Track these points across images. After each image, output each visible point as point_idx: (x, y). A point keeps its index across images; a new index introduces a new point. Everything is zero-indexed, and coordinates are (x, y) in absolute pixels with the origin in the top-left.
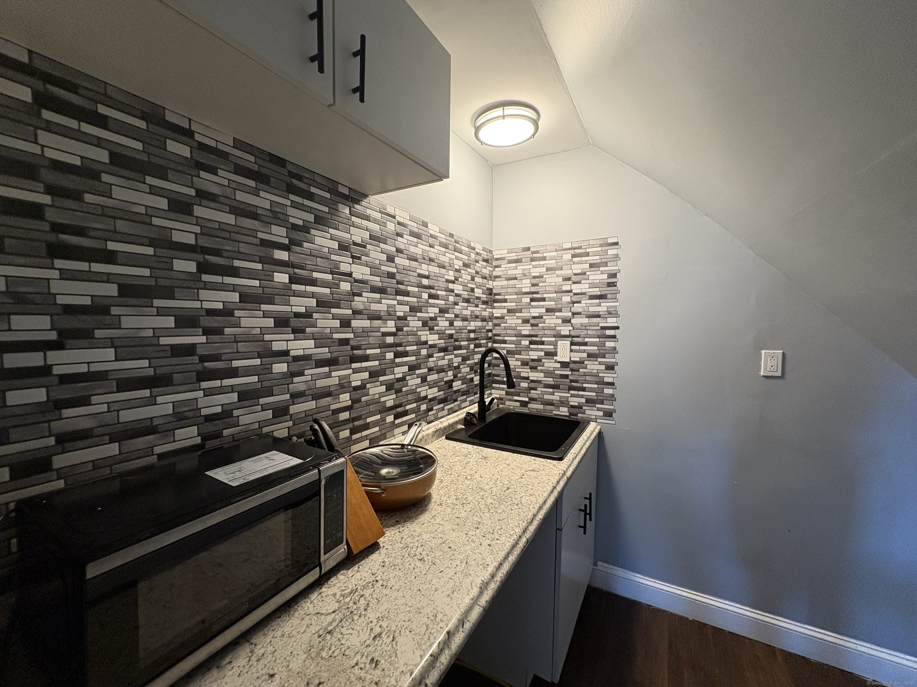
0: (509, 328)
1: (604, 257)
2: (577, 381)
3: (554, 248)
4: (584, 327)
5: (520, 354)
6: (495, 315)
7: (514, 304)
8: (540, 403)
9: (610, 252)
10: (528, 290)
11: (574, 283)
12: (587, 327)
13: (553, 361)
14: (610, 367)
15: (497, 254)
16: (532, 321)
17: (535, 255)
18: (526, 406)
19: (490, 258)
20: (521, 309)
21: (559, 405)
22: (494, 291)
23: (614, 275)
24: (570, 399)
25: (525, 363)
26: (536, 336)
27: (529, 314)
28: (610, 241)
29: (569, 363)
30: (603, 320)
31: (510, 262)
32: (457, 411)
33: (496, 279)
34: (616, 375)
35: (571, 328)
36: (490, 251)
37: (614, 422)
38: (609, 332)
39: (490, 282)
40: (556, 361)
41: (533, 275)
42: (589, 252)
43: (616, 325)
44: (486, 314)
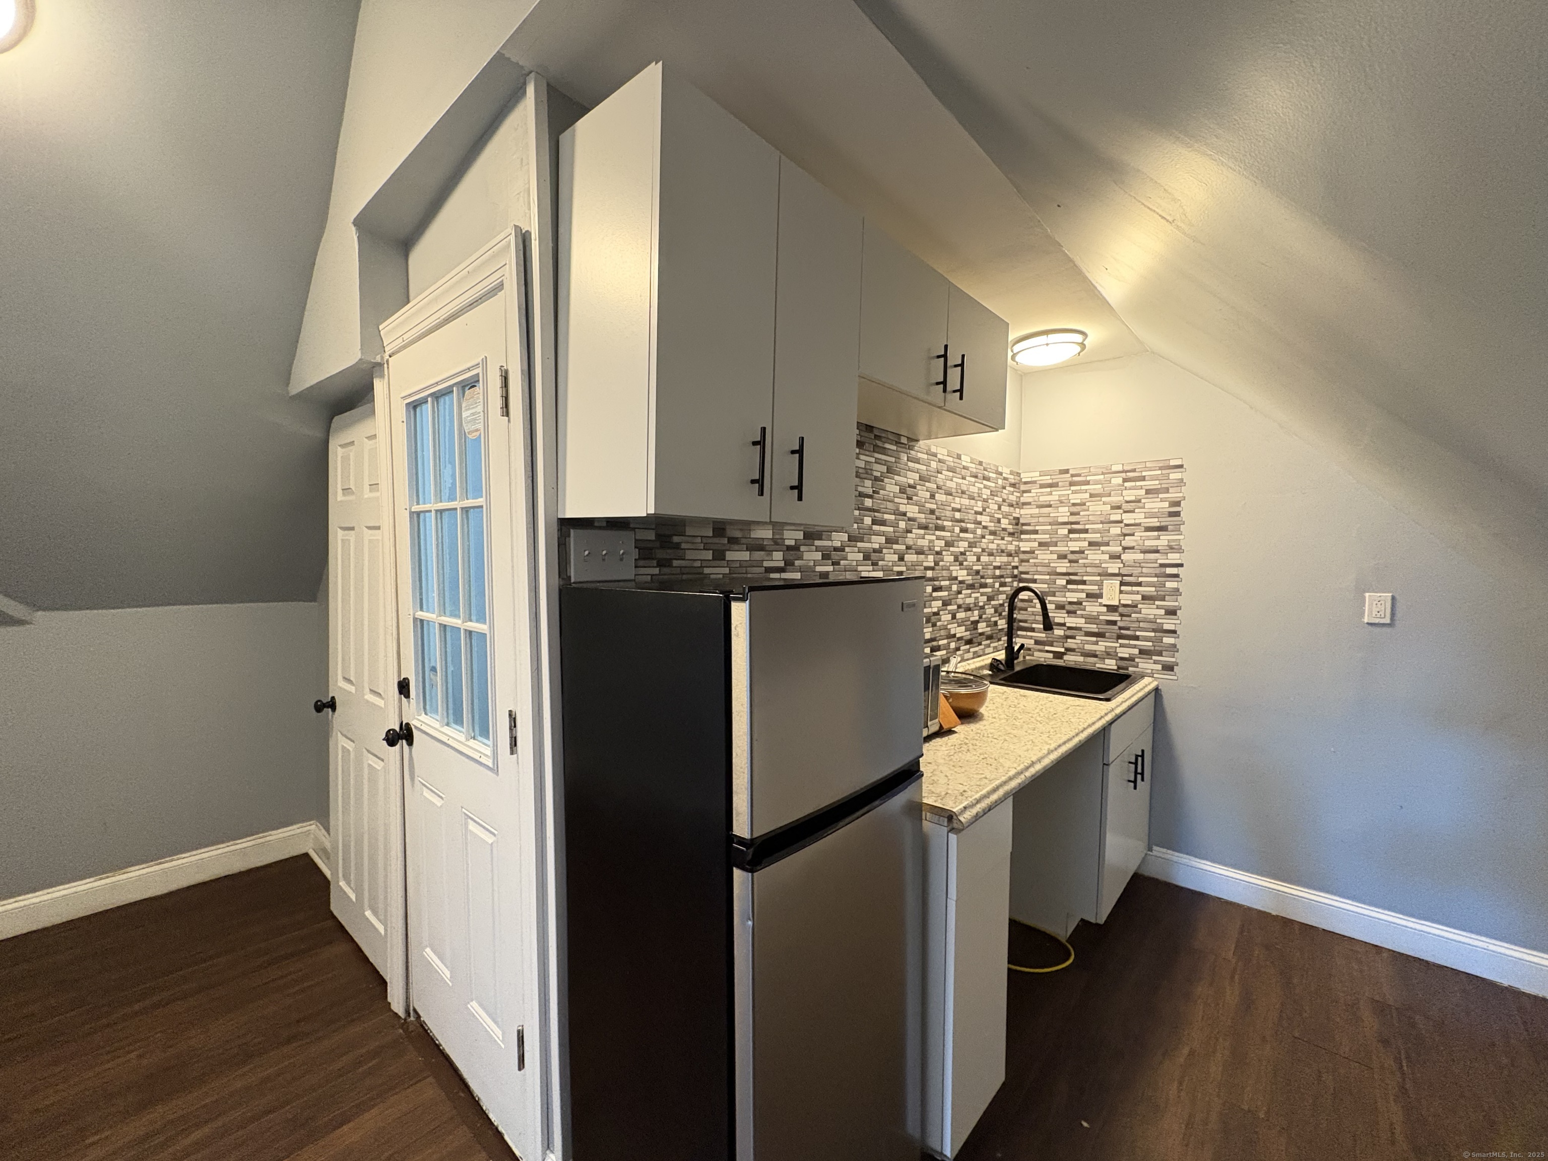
0: (1039, 564)
1: (1165, 481)
2: (1128, 629)
3: (1100, 471)
4: (1138, 564)
5: (1054, 596)
6: (1022, 549)
7: (1048, 536)
8: (1079, 654)
9: (1172, 476)
10: (1065, 520)
11: (1125, 512)
12: (1142, 565)
13: (1098, 604)
14: (1172, 612)
15: (1025, 477)
16: (1071, 557)
17: (1075, 479)
18: (1061, 658)
19: (1018, 482)
20: (1056, 542)
21: (1105, 656)
22: (1022, 521)
23: (1178, 504)
24: (1118, 650)
25: (1060, 607)
26: (1075, 574)
27: (1066, 549)
28: (1173, 463)
29: (1118, 606)
30: (1162, 556)
31: (1042, 486)
32: (980, 656)
33: (1025, 507)
34: (1178, 622)
35: (1122, 565)
36: (1017, 473)
37: (1175, 678)
38: (1169, 571)
39: (1017, 510)
40: (1101, 605)
41: (1072, 501)
42: (1145, 476)
43: (1179, 562)
44: (1011, 548)
